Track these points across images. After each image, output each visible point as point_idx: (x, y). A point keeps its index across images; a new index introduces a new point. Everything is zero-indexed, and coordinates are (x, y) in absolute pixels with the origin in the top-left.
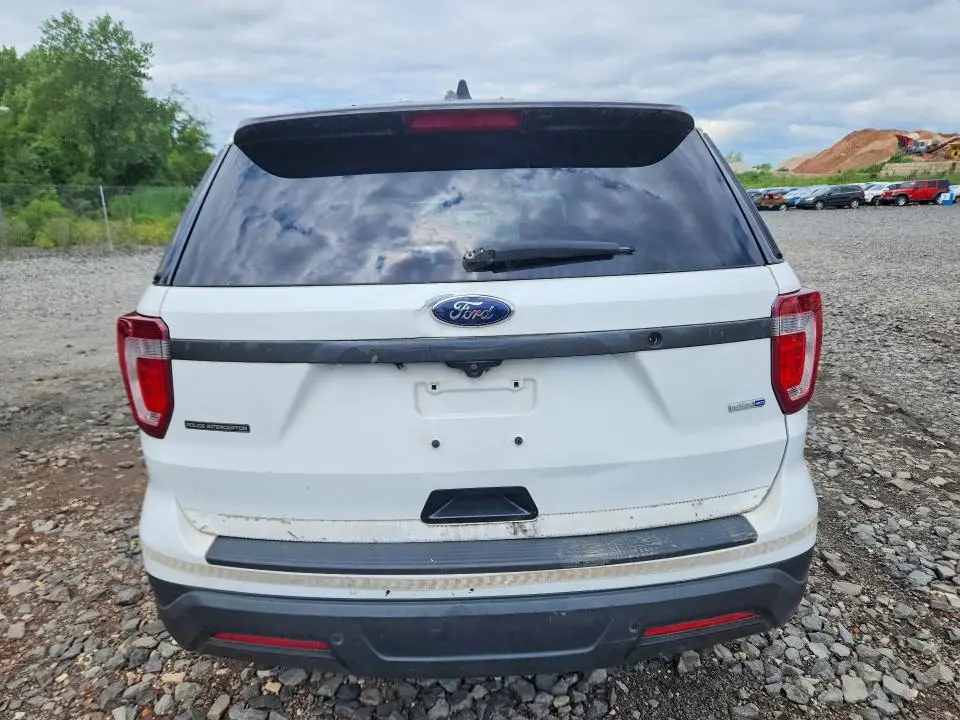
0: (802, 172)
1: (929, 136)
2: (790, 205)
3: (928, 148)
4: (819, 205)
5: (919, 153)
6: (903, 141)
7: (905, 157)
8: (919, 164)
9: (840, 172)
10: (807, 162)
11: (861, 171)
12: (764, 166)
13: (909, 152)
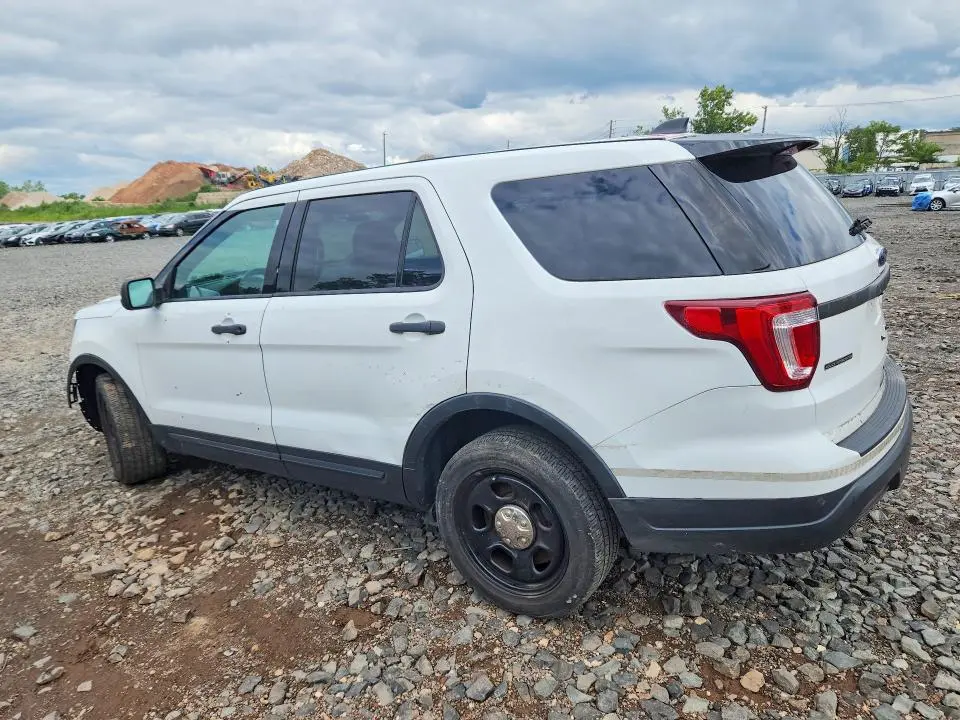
0: (120, 201)
1: (226, 169)
2: (152, 233)
3: (229, 179)
4: (180, 232)
5: (223, 183)
6: (206, 173)
7: (213, 187)
8: (227, 193)
9: (158, 201)
10: (121, 192)
11: (179, 200)
12: (71, 196)
13: (213, 182)
